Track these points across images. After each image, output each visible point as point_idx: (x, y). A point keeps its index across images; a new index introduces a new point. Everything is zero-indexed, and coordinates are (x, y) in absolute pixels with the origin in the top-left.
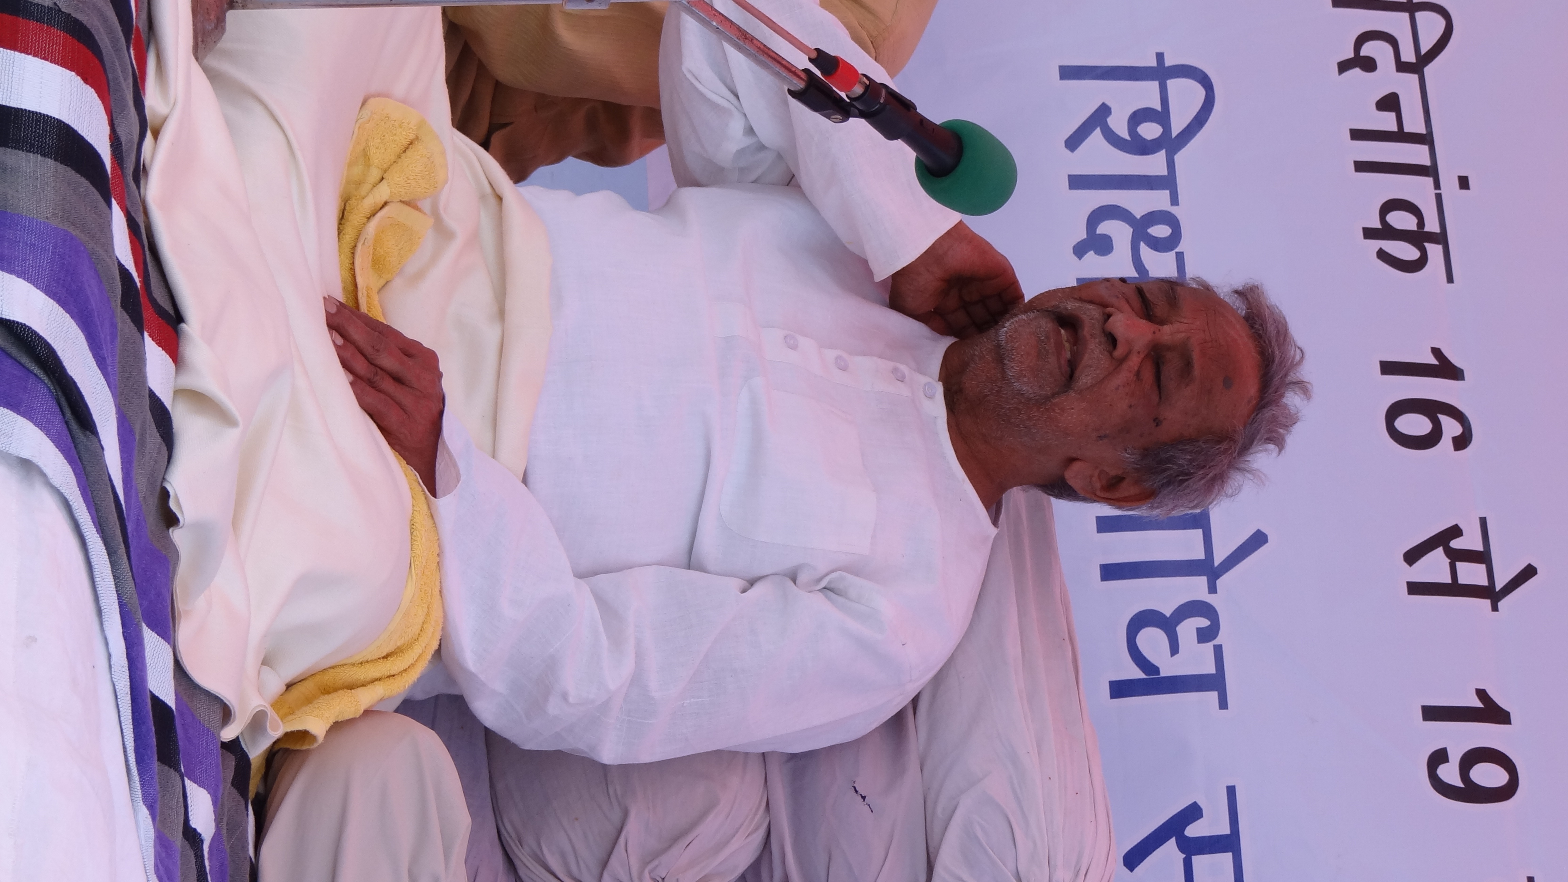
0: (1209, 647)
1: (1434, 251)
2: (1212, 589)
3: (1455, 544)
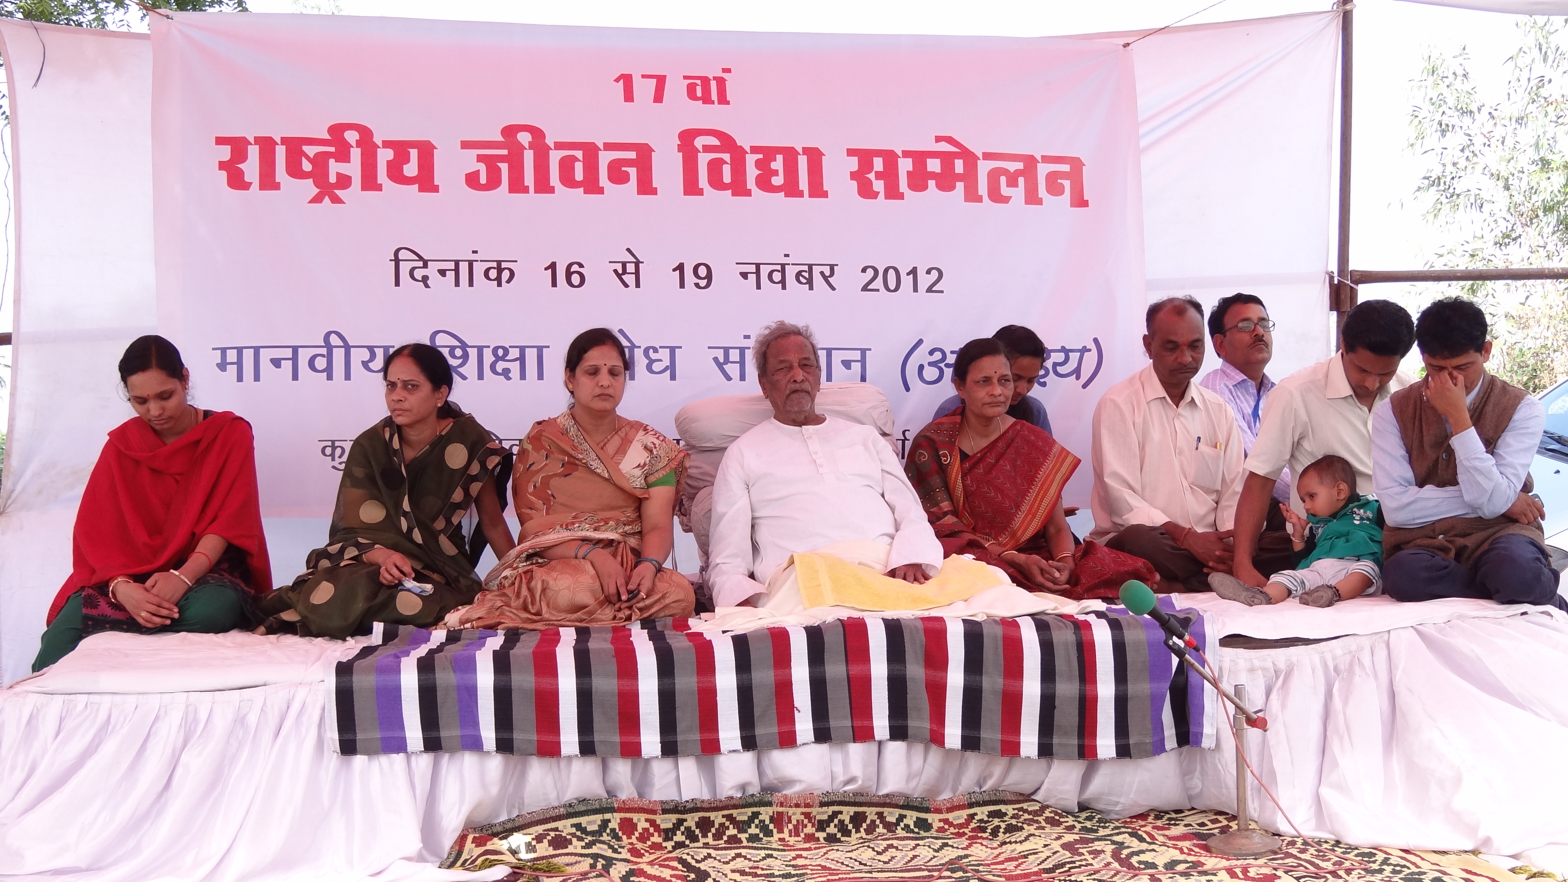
0: (659, 350)
1: (504, 265)
2: (640, 347)
3: (620, 272)
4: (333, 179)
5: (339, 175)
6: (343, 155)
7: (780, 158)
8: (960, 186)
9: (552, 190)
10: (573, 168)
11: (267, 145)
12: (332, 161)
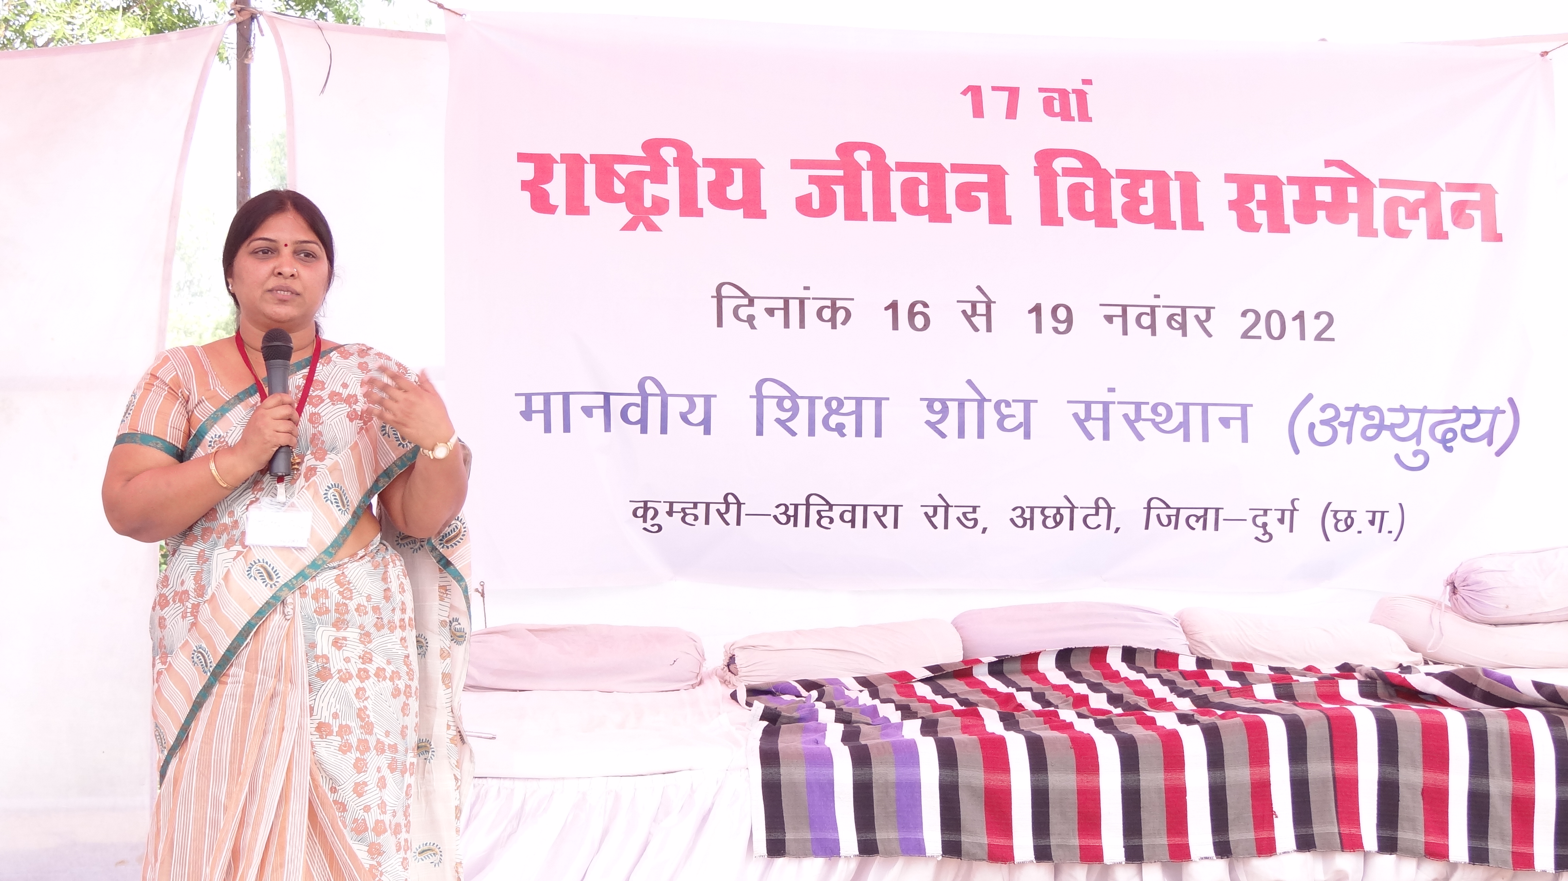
0: (1012, 404)
1: (839, 304)
2: (990, 400)
3: (969, 313)
4: (648, 203)
5: (654, 197)
6: (660, 177)
7: (1149, 183)
8: (1353, 217)
9: (892, 217)
10: (917, 193)
11: (574, 163)
12: (647, 182)
